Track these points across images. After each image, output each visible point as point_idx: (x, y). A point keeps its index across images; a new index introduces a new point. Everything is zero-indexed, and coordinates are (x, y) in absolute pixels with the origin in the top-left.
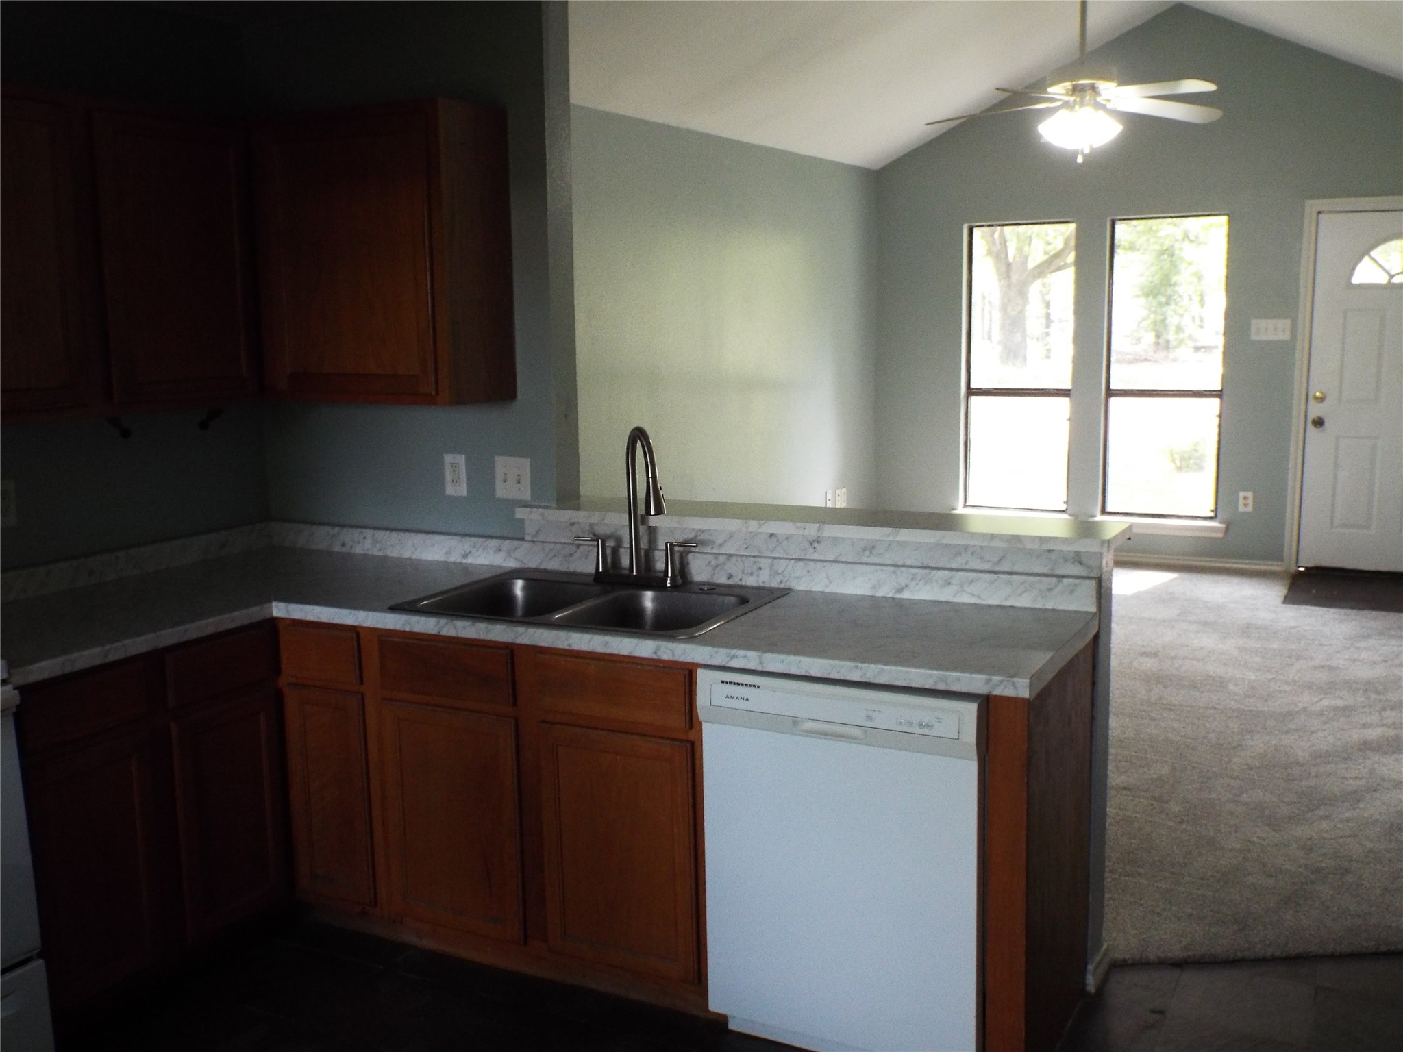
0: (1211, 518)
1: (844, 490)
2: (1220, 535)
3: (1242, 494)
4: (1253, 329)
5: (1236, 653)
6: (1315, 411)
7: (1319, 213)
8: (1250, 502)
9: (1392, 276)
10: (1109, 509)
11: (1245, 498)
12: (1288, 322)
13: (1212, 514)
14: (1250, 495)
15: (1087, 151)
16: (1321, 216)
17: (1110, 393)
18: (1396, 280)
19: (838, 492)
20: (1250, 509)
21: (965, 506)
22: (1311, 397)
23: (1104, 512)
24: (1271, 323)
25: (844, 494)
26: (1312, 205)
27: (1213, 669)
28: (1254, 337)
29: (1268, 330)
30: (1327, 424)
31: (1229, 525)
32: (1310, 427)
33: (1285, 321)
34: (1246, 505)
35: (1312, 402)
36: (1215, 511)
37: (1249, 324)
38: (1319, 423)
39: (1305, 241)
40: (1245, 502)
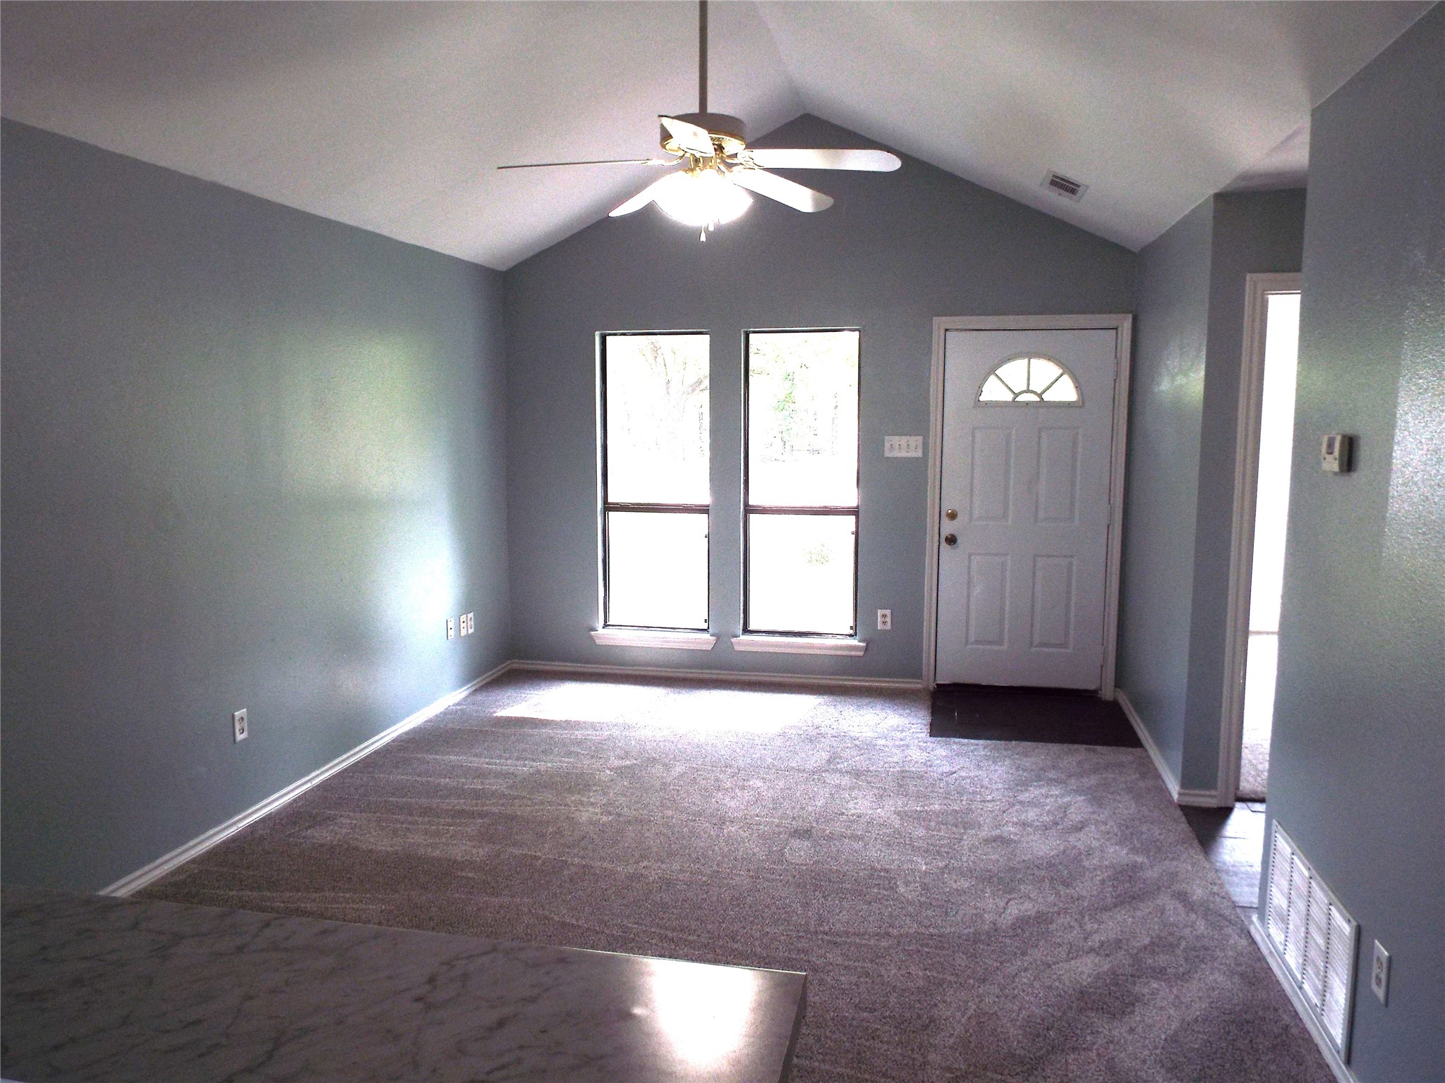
0: (851, 636)
1: (471, 615)
2: (861, 653)
3: (880, 612)
4: (887, 445)
5: (897, 823)
6: (948, 528)
7: (946, 330)
8: (888, 620)
9: (1016, 395)
10: (752, 627)
11: (884, 616)
12: (920, 438)
13: (851, 632)
14: (888, 612)
15: (711, 229)
16: (947, 333)
17: (749, 510)
18: (1021, 398)
19: (463, 618)
20: (888, 627)
21: (606, 625)
22: (943, 513)
23: (746, 630)
24: (903, 440)
25: (471, 619)
26: (940, 322)
27: (875, 854)
28: (887, 454)
29: (902, 447)
30: (959, 541)
31: (868, 643)
32: (943, 544)
33: (916, 438)
34: (884, 623)
35: (945, 520)
36: (855, 628)
37: (883, 441)
38: (952, 540)
39: (934, 357)
40: (883, 619)
